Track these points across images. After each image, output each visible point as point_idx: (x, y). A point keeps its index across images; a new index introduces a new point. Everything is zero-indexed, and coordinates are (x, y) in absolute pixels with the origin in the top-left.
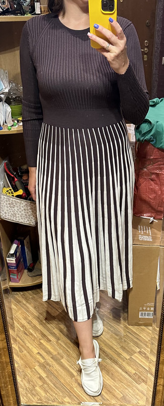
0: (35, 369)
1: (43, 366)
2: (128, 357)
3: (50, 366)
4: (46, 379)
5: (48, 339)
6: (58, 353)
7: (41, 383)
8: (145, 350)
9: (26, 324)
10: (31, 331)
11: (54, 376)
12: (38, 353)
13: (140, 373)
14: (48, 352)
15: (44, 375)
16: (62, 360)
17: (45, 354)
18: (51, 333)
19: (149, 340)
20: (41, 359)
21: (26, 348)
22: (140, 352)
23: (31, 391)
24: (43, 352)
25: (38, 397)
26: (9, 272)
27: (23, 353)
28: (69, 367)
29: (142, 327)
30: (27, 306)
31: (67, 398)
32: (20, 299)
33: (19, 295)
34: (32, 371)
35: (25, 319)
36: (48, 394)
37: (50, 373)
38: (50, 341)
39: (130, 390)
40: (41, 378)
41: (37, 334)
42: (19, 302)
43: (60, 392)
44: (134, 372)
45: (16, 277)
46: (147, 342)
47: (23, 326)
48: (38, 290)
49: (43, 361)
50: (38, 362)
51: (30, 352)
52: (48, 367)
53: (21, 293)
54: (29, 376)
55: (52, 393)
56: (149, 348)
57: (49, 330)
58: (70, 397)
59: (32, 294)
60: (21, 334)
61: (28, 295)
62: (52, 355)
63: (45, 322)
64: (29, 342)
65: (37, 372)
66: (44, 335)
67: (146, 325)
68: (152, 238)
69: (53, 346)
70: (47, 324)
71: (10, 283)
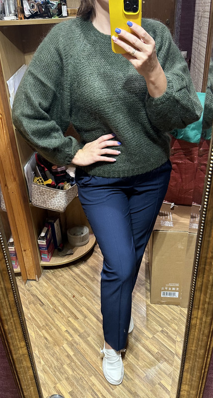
0: (63, 347)
1: (71, 345)
2: (151, 336)
3: (77, 345)
4: (73, 357)
5: (75, 316)
6: (85, 331)
7: (68, 362)
8: (167, 329)
9: (55, 302)
10: (60, 308)
11: (81, 354)
12: (67, 331)
13: (162, 352)
14: (76, 330)
15: (71, 353)
16: (89, 339)
17: (73, 332)
18: (79, 311)
19: (171, 319)
20: (69, 337)
21: (55, 326)
22: (162, 331)
23: (60, 369)
24: (71, 330)
25: (66, 375)
26: (41, 253)
27: (53, 331)
28: (95, 346)
29: (164, 306)
30: (56, 284)
31: (93, 377)
32: (51, 276)
33: (49, 273)
34: (60, 349)
35: (55, 296)
36: (75, 372)
37: (77, 351)
38: (78, 319)
40: (68, 356)
41: (65, 310)
42: (50, 279)
43: (86, 371)
44: (157, 351)
45: (47, 257)
46: (169, 321)
47: (53, 304)
48: (67, 268)
49: (71, 339)
50: (66, 340)
51: (59, 330)
52: (75, 345)
53: (52, 271)
54: (58, 354)
55: (78, 371)
56: (171, 327)
57: (76, 308)
58: (95, 375)
59: (62, 272)
60: (51, 311)
61: (58, 273)
62: (79, 333)
63: (73, 299)
64: (58, 320)
65: (65, 350)
66: (73, 313)
67: (168, 304)
68: (173, 224)
69: (80, 324)
70: (75, 302)
71: (42, 262)
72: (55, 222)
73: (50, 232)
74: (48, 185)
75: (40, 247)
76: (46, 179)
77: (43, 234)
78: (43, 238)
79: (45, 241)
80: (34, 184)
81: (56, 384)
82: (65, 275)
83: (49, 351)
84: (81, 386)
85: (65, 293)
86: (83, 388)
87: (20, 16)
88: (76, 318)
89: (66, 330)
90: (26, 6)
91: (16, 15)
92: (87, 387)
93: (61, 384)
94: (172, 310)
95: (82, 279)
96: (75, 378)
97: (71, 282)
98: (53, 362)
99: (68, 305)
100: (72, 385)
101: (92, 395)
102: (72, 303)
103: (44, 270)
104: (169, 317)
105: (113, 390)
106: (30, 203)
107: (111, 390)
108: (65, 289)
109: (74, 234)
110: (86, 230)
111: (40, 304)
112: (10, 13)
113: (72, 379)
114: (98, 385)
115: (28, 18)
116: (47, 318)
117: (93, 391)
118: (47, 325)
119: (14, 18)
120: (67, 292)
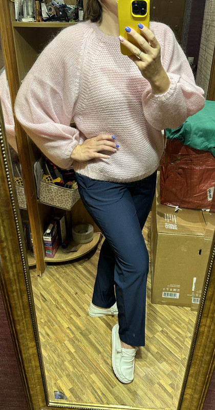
0: (64, 344)
1: (72, 341)
2: (151, 336)
3: (79, 341)
4: (75, 354)
5: (78, 313)
6: (87, 329)
7: (69, 358)
8: (167, 329)
9: (58, 298)
10: (63, 305)
11: (82, 351)
12: (68, 328)
13: (162, 352)
14: (78, 328)
15: (73, 350)
16: (90, 336)
17: (75, 329)
18: (81, 308)
19: (171, 320)
20: (71, 334)
21: (57, 322)
22: (162, 331)
23: (61, 365)
24: (73, 327)
25: (67, 372)
26: (46, 249)
27: (54, 327)
28: (96, 343)
29: (165, 306)
30: (60, 280)
31: (94, 374)
32: (54, 272)
33: (53, 269)
34: (62, 346)
35: (58, 292)
36: (76, 369)
37: (78, 349)
38: (80, 316)
39: (152, 369)
40: (70, 353)
41: (68, 308)
42: (53, 275)
43: (87, 368)
44: (157, 351)
45: (51, 253)
46: (169, 321)
47: (55, 300)
48: (70, 264)
49: (72, 336)
50: (68, 336)
51: (60, 326)
52: (76, 342)
53: (55, 267)
54: (59, 350)
55: (79, 369)
56: (171, 327)
57: (79, 305)
58: (96, 373)
59: (65, 268)
60: (53, 308)
61: (61, 269)
62: (81, 330)
63: (75, 296)
64: (60, 317)
65: (66, 347)
66: (75, 310)
67: (168, 304)
68: (177, 226)
69: (82, 321)
70: (77, 299)
71: (46, 258)
72: (60, 219)
73: (55, 229)
74: (56, 183)
75: (45, 243)
76: (55, 177)
77: (48, 231)
78: (48, 234)
79: (50, 238)
80: (43, 182)
81: (56, 380)
82: (68, 272)
83: (51, 347)
84: (81, 383)
85: (67, 290)
86: (84, 385)
87: (37, 18)
88: (78, 315)
89: (67, 326)
90: (44, 9)
91: (34, 17)
92: (87, 384)
93: (61, 380)
94: (172, 311)
95: (85, 276)
96: (76, 375)
97: (74, 279)
98: (54, 358)
99: (71, 302)
100: (72, 381)
101: (92, 392)
102: (74, 300)
103: (48, 266)
104: (169, 318)
105: (113, 388)
106: (38, 200)
107: (111, 388)
108: (68, 286)
109: (79, 232)
110: (91, 229)
111: (42, 300)
112: (28, 14)
113: (72, 376)
114: (98, 383)
115: (45, 21)
116: (49, 314)
117: (93, 388)
118: (49, 321)
119: (31, 20)
120: (70, 289)
